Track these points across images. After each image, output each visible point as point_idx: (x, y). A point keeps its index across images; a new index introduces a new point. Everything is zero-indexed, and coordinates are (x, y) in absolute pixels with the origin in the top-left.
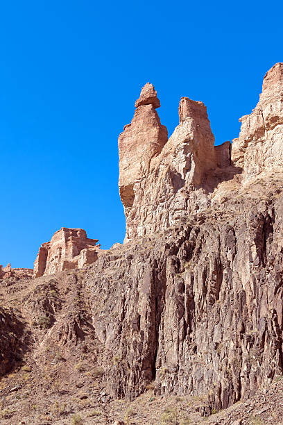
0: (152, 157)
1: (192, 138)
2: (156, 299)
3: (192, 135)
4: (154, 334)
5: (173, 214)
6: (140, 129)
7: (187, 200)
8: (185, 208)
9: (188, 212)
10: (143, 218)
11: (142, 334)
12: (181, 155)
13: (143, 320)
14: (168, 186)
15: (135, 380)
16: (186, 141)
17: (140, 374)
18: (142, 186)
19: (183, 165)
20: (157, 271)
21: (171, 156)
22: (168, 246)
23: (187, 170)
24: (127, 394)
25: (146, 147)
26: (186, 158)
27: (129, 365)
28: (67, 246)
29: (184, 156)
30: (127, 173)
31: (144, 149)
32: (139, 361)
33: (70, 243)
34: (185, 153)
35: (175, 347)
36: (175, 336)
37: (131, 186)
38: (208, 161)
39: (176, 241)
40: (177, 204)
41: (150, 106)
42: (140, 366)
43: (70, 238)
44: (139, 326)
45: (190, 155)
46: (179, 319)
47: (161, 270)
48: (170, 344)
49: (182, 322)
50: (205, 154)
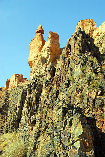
0: (39, 52)
1: (50, 47)
2: (23, 102)
3: (50, 45)
4: (20, 113)
5: (41, 73)
6: (36, 41)
7: (46, 68)
8: (45, 71)
9: (46, 72)
10: (33, 73)
11: (17, 113)
12: (46, 52)
13: (17, 108)
14: (40, 63)
15: (12, 127)
16: (48, 47)
17: (14, 126)
18: (35, 62)
19: (46, 56)
20: (24, 93)
21: (44, 52)
22: (28, 85)
23: (48, 57)
24: (9, 132)
25: (37, 48)
26: (47, 53)
27: (11, 123)
28: (15, 80)
29: (47, 52)
30: (31, 57)
31: (37, 49)
32: (14, 122)
33: (17, 79)
34: (48, 51)
35: (25, 117)
36: (25, 114)
37: (32, 62)
38: (57, 54)
39: (31, 83)
40: (42, 69)
41: (40, 33)
42: (14, 123)
43: (17, 77)
44: (16, 111)
45: (49, 52)
46: (27, 109)
47: (25, 92)
48: (24, 116)
49: (28, 110)
50: (56, 52)
